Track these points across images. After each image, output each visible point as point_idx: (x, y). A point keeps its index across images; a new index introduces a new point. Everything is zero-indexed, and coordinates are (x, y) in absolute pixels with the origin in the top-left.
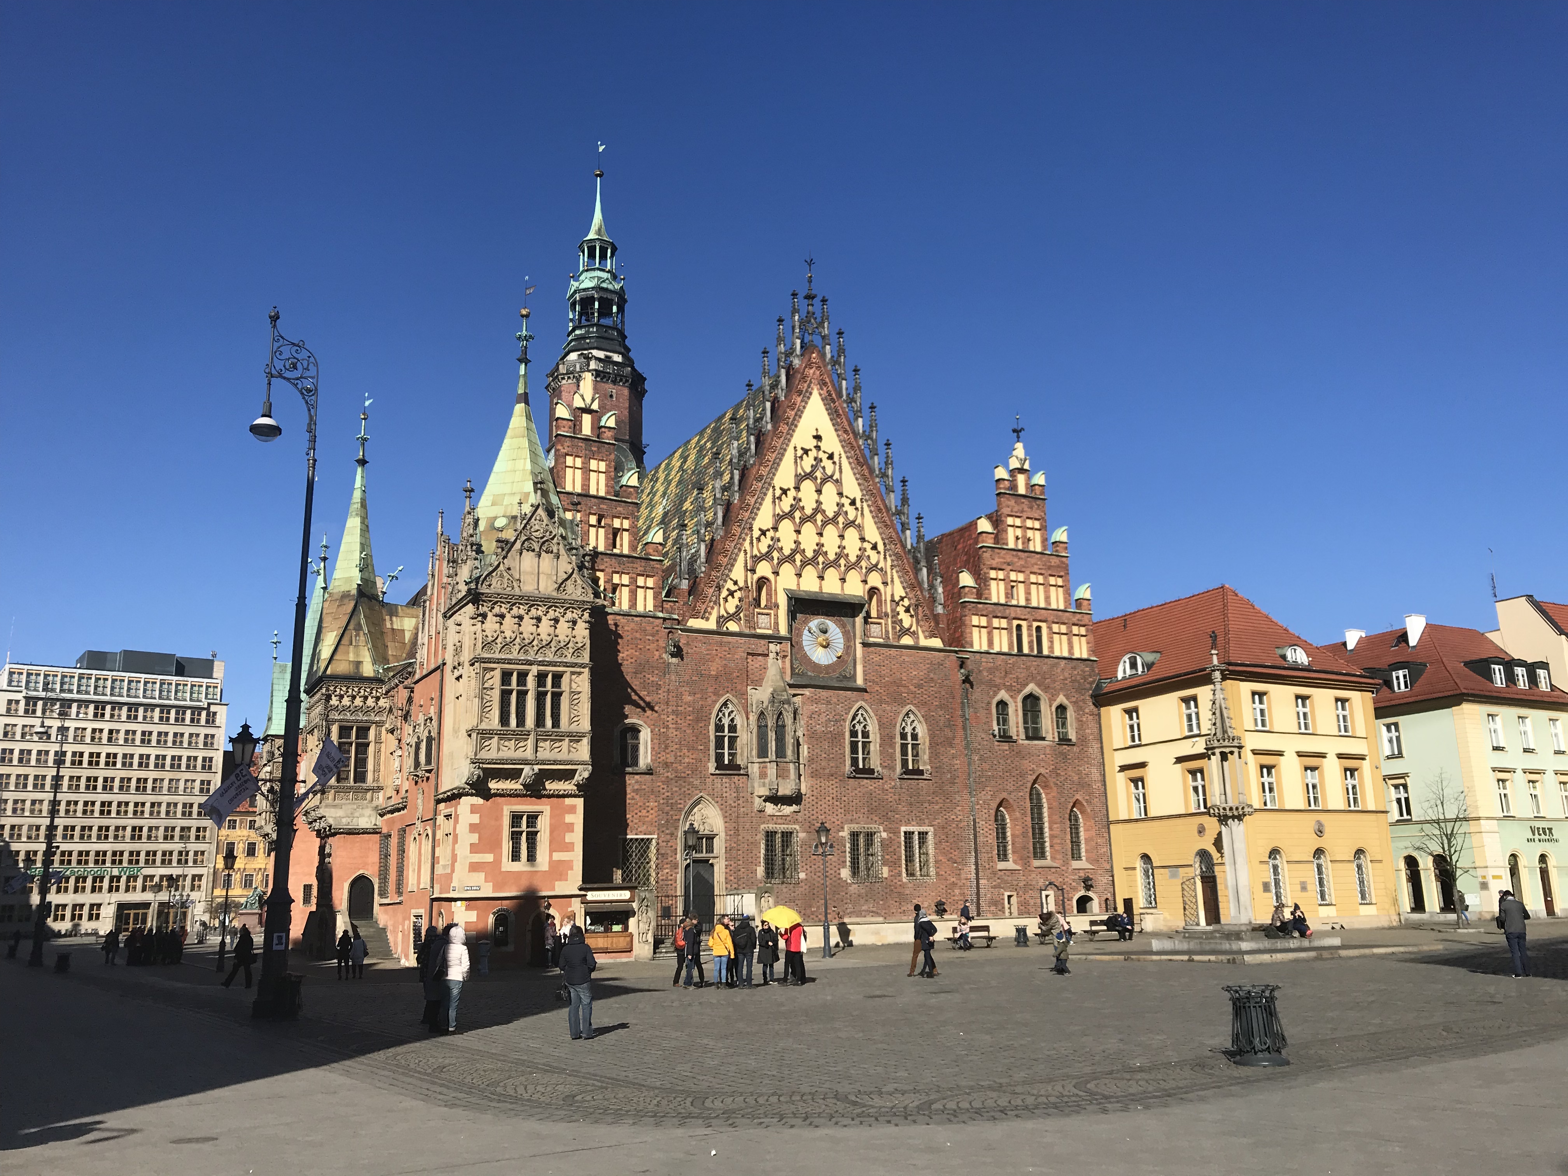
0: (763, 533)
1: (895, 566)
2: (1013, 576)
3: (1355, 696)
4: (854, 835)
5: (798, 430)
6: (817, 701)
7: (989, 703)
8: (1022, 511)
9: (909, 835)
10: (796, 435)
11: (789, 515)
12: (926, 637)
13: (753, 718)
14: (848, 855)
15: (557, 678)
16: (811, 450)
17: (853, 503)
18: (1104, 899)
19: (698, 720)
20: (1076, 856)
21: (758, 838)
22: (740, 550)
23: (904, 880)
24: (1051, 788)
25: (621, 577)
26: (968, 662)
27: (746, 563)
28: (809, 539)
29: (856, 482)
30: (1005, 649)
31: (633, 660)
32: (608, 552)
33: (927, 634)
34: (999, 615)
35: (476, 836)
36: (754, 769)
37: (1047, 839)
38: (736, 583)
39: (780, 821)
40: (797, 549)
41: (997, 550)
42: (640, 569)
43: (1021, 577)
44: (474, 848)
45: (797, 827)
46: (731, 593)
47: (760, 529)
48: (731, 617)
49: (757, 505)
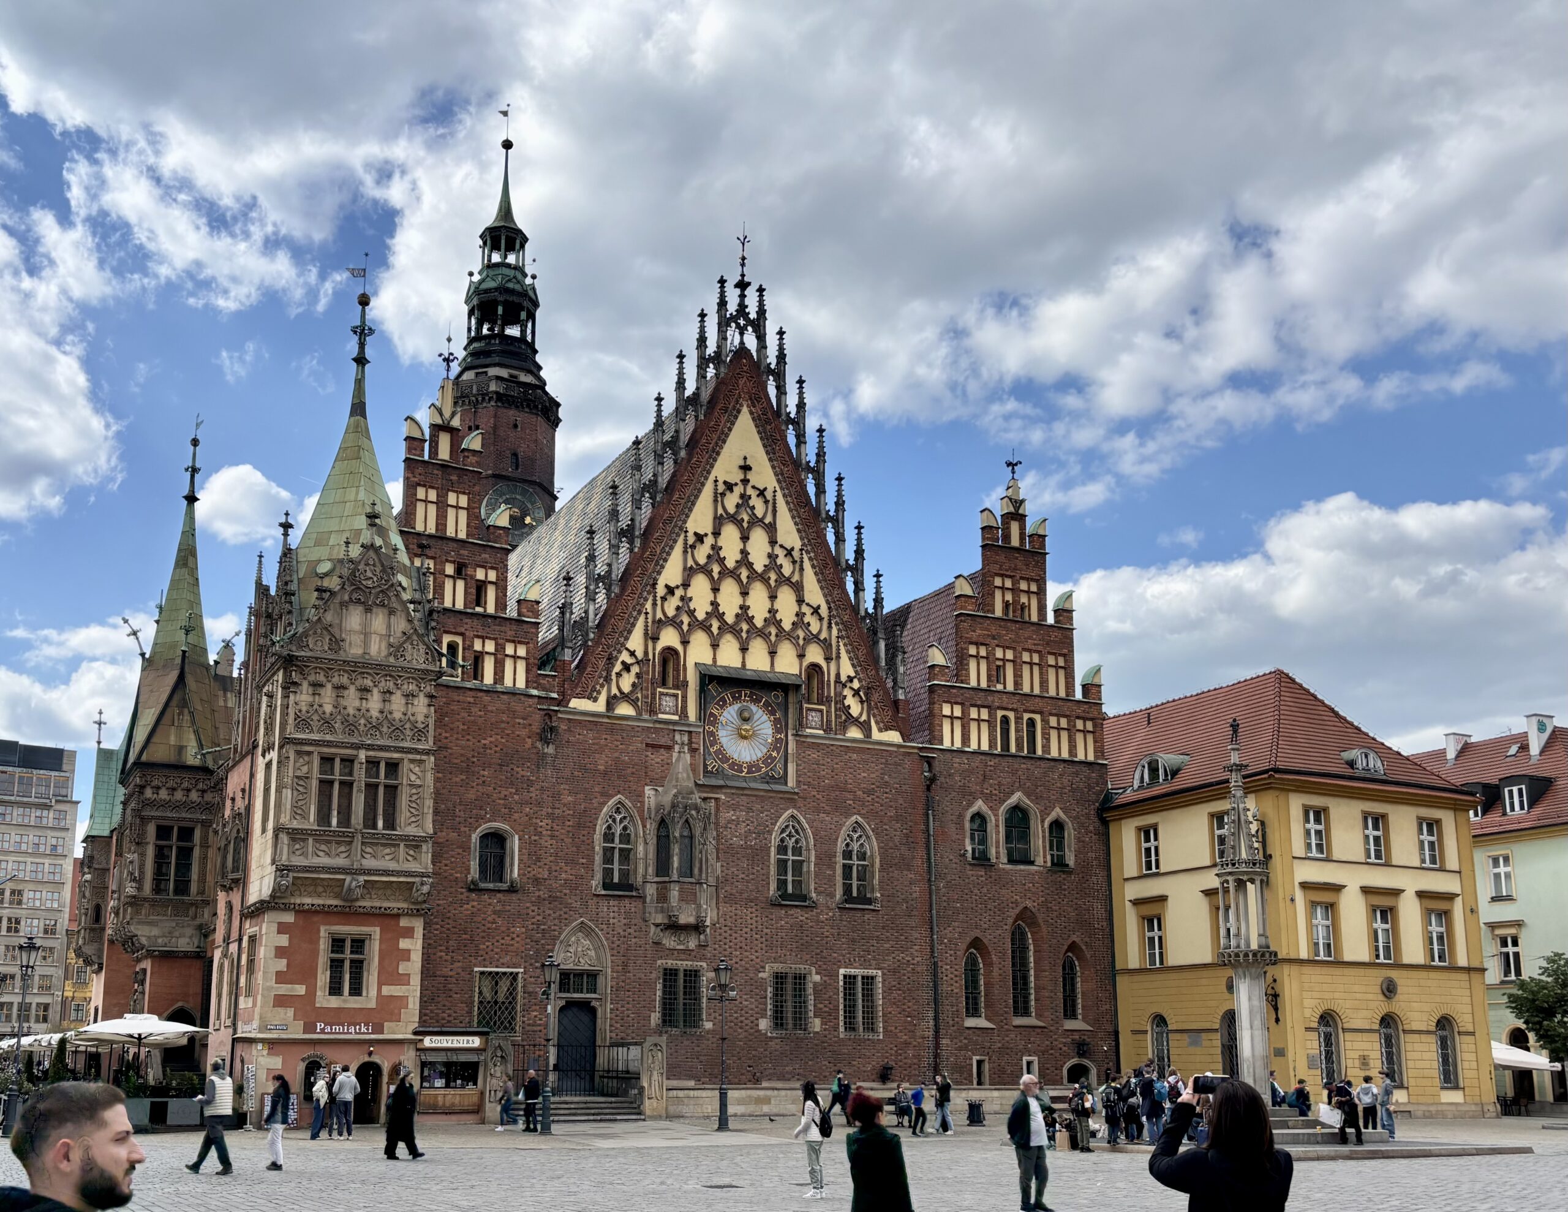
0: (670, 591)
1: (842, 637)
2: (999, 653)
3: (1447, 818)
4: (779, 979)
5: (720, 459)
6: (735, 807)
7: (961, 816)
8: (1015, 569)
9: (850, 980)
10: (719, 465)
11: (705, 570)
12: (880, 730)
13: (652, 827)
14: (769, 1001)
15: (393, 767)
16: (736, 484)
17: (789, 553)
18: (1103, 1069)
19: (579, 826)
20: (1070, 1012)
21: (653, 976)
22: (640, 612)
23: (842, 1036)
24: (1039, 926)
25: (484, 643)
26: (936, 764)
27: (646, 630)
28: (730, 601)
29: (793, 528)
30: (985, 747)
31: (498, 749)
32: (469, 611)
33: (882, 725)
34: (979, 703)
35: (284, 962)
36: (651, 890)
37: (1032, 991)
38: (632, 654)
39: (683, 956)
40: (715, 611)
41: (978, 620)
42: (510, 634)
43: (1010, 655)
44: (281, 978)
45: (704, 965)
46: (627, 667)
47: (667, 586)
48: (625, 697)
49: (664, 555)
